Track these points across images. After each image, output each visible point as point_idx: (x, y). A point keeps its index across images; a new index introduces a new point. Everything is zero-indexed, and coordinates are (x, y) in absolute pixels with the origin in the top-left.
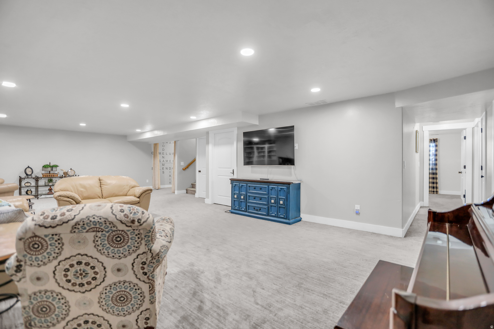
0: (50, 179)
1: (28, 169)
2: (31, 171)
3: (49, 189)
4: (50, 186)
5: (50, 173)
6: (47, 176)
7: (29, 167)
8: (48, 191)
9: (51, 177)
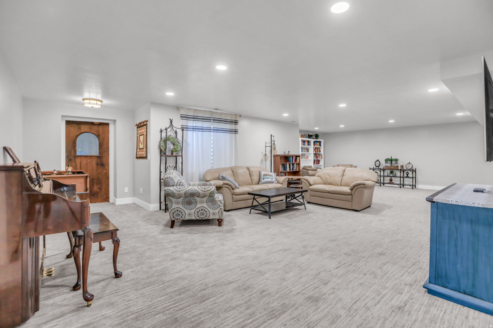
0: (391, 170)
1: (377, 162)
2: (379, 163)
3: (390, 179)
4: (391, 177)
5: (391, 166)
6: (390, 168)
7: (378, 160)
8: (389, 181)
9: (393, 169)
